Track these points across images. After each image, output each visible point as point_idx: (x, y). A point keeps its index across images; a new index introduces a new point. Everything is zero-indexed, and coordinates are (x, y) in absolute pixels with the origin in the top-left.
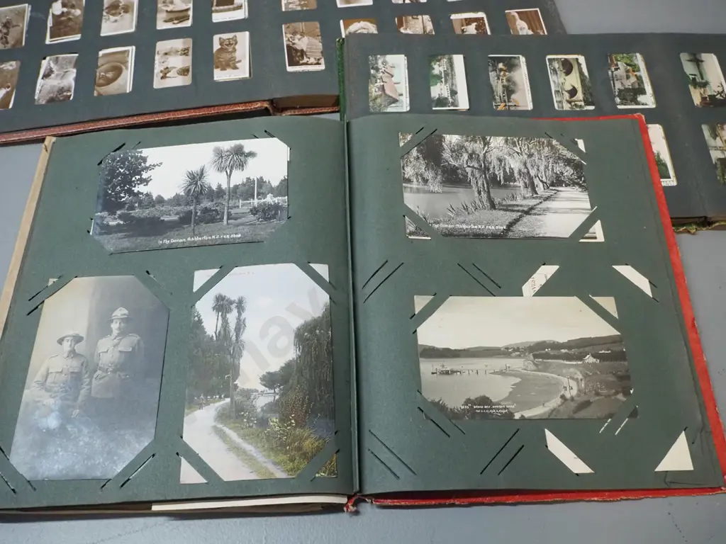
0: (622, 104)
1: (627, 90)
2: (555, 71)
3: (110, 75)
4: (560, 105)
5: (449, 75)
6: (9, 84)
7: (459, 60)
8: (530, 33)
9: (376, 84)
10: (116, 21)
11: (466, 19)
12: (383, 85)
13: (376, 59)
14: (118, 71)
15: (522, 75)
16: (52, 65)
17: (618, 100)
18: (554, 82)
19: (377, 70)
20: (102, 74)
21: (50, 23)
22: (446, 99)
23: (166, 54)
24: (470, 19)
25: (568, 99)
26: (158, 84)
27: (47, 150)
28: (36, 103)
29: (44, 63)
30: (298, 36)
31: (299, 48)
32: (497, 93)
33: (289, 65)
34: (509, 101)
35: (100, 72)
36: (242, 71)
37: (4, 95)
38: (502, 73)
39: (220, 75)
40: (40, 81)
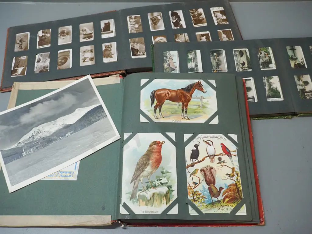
0: (263, 68)
1: (265, 62)
2: (236, 55)
3: (63, 61)
4: (238, 69)
5: (195, 58)
6: (24, 65)
7: (198, 52)
8: (227, 39)
9: (166, 63)
10: (64, 39)
11: (202, 34)
12: (169, 64)
13: (166, 53)
14: (66, 59)
15: (223, 57)
16: (40, 57)
17: (261, 67)
18: (236, 60)
19: (167, 57)
20: (60, 60)
21: (38, 40)
22: (194, 68)
23: (84, 52)
24: (203, 34)
25: (241, 67)
26: (82, 64)
28: (35, 73)
29: (37, 56)
30: (136, 44)
31: (136, 49)
32: (214, 65)
33: (132, 56)
34: (218, 69)
35: (59, 60)
36: (114, 59)
37: (22, 70)
38: (216, 57)
39: (106, 60)
40: (36, 64)
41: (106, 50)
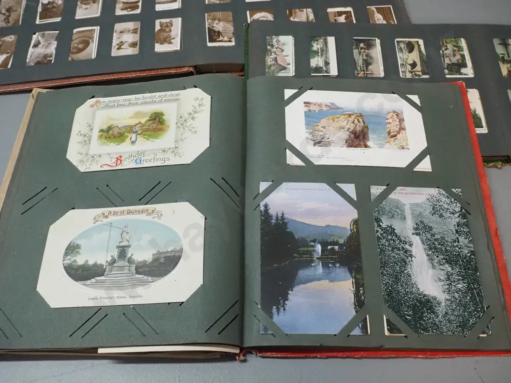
0: (449, 74)
1: (454, 64)
2: (401, 50)
3: (81, 46)
4: (404, 74)
5: (324, 51)
6: (9, 51)
7: (331, 40)
8: (385, 22)
9: (271, 57)
10: (86, 9)
11: (338, 12)
12: (276, 57)
13: (272, 39)
14: (87, 44)
15: (377, 52)
16: (40, 38)
17: (446, 71)
18: (400, 57)
19: (272, 46)
20: (75, 45)
21: (40, 9)
22: (321, 68)
23: (121, 32)
24: (341, 12)
25: (410, 70)
26: (115, 53)
27: (33, 98)
29: (35, 37)
30: (217, 22)
31: (217, 30)
32: (359, 64)
33: (209, 42)
34: (367, 71)
35: (74, 44)
36: (176, 46)
37: (5, 59)
38: (363, 50)
39: (159, 48)
40: (31, 50)
41: (161, 30)
